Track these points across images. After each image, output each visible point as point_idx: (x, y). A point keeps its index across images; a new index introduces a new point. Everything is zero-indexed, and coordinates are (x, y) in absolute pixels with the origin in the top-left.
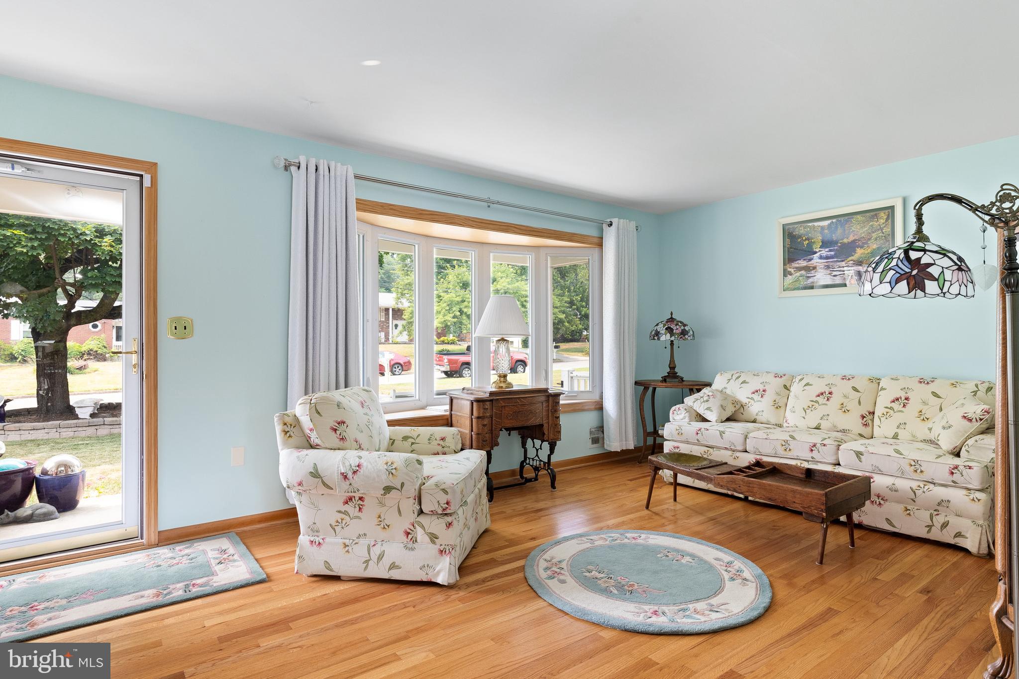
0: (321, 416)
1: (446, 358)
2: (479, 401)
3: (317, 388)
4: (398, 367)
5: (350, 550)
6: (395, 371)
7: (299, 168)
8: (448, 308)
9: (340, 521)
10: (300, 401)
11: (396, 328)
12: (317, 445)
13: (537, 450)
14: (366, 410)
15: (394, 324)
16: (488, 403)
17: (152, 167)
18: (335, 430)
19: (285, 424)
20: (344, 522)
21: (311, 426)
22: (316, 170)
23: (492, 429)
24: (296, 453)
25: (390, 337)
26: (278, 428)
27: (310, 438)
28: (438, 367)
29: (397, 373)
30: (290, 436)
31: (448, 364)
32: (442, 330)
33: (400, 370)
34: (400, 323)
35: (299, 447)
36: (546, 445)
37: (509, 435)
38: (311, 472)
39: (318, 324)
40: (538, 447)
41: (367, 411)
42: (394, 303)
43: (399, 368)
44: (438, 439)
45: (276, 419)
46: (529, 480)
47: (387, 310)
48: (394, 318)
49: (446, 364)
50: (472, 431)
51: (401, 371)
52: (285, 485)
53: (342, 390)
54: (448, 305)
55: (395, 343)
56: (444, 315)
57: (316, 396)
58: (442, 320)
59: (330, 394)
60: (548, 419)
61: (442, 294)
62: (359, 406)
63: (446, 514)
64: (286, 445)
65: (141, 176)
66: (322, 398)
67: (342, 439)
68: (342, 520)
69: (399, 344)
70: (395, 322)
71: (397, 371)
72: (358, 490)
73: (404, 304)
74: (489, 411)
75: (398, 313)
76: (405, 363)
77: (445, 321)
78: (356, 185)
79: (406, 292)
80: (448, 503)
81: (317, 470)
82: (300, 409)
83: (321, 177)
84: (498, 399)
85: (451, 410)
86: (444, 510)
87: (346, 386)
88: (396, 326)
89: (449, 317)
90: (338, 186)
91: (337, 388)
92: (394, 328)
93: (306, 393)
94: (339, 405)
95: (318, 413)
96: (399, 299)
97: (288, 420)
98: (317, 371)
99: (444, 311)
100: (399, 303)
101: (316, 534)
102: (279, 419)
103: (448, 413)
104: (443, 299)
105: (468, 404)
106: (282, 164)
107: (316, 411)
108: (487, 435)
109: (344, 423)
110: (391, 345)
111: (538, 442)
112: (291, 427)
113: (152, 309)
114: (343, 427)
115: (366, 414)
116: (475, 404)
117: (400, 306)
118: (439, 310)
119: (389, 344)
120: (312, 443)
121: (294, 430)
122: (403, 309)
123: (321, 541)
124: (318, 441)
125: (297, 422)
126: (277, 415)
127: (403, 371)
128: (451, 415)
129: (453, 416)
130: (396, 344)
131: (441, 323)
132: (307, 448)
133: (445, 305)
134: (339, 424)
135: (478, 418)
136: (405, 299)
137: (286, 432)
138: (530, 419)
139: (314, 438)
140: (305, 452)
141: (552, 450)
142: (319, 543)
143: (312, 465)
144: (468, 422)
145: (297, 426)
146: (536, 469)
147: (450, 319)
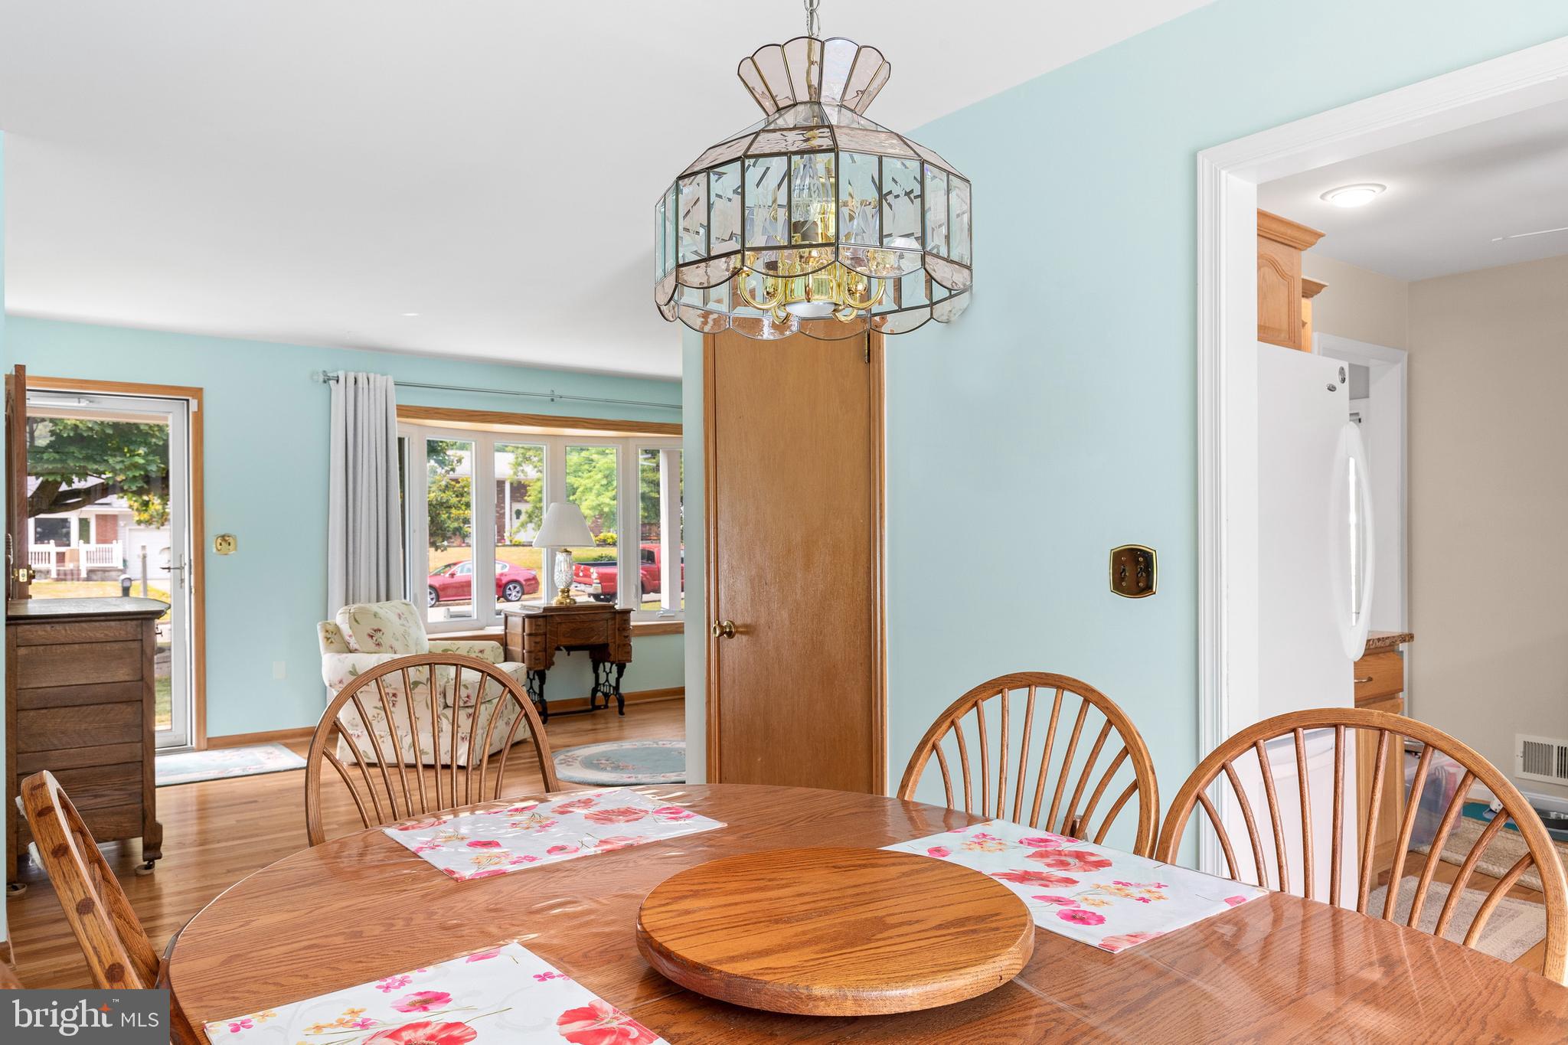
0: (358, 623)
1: (594, 572)
2: (530, 617)
3: (357, 598)
4: (515, 588)
5: (385, 741)
6: (510, 595)
7: (338, 381)
8: (604, 482)
9: (376, 716)
10: (340, 611)
11: (518, 518)
12: (356, 650)
13: (607, 674)
14: (402, 621)
15: (514, 510)
16: (541, 619)
17: (198, 393)
18: (372, 637)
19: (327, 631)
20: (380, 716)
21: (351, 633)
22: (356, 382)
23: (546, 648)
24: (337, 656)
25: (506, 535)
26: (321, 635)
27: (349, 643)
28: (582, 587)
29: (514, 599)
30: (332, 642)
31: (598, 581)
32: (593, 522)
33: (518, 592)
34: (524, 508)
35: (339, 652)
36: (615, 668)
37: (569, 654)
38: (350, 671)
39: (358, 538)
40: (608, 670)
41: (405, 623)
42: (512, 472)
43: (517, 589)
44: (477, 651)
45: (318, 627)
46: (599, 708)
47: (501, 484)
48: (514, 499)
49: (595, 581)
50: (524, 648)
51: (520, 595)
52: (327, 684)
53: (383, 603)
54: (606, 477)
55: (515, 545)
56: (599, 494)
57: (355, 606)
58: (594, 504)
59: (368, 606)
60: (615, 638)
61: (595, 457)
62: (398, 619)
63: (467, 707)
64: (328, 650)
65: (188, 400)
66: (360, 608)
67: (378, 644)
68: (378, 714)
69: (523, 546)
70: (517, 506)
71: (514, 594)
72: (391, 685)
73: (530, 472)
74: (542, 627)
75: (520, 490)
76: (527, 580)
77: (599, 505)
78: (396, 390)
79: (531, 453)
80: (468, 697)
81: (355, 670)
82: (340, 618)
83: (360, 390)
84: (552, 616)
85: (506, 628)
86: (465, 703)
87: (388, 599)
88: (518, 513)
89: (606, 498)
90: (378, 396)
91: (378, 600)
92: (514, 516)
93: (347, 604)
94: (375, 615)
95: (357, 621)
96: (520, 465)
97: (330, 628)
98: (357, 585)
99: (597, 486)
100: (520, 473)
101: (355, 728)
102: (322, 627)
103: (503, 633)
104: (598, 465)
105: (519, 620)
106: (321, 379)
107: (355, 620)
108: (540, 653)
109: (380, 630)
110: (508, 548)
111: (608, 665)
112: (333, 636)
113: (199, 526)
114: (379, 634)
115: (403, 625)
116: (526, 620)
117: (521, 476)
118: (588, 486)
119: (504, 546)
120: (351, 648)
121: (335, 637)
122: (527, 483)
123: (360, 734)
124: (356, 646)
125: (337, 630)
126: (320, 623)
127: (523, 594)
128: (506, 633)
129: (508, 635)
130: (517, 545)
131: (593, 508)
132: (347, 653)
133: (600, 476)
134: (375, 631)
135: (530, 635)
136: (531, 466)
137: (328, 639)
138: (592, 637)
139: (353, 644)
140: (345, 655)
141: (620, 673)
142: (358, 736)
143: (351, 666)
144: (520, 641)
145: (338, 634)
146: (606, 695)
147: (607, 501)
